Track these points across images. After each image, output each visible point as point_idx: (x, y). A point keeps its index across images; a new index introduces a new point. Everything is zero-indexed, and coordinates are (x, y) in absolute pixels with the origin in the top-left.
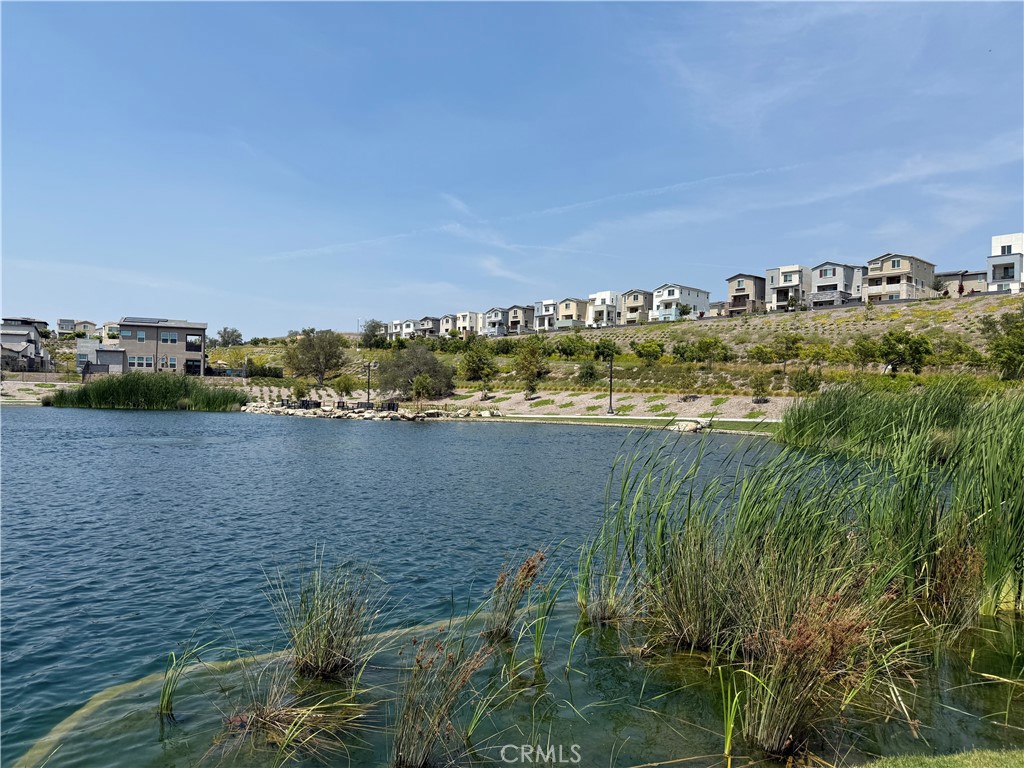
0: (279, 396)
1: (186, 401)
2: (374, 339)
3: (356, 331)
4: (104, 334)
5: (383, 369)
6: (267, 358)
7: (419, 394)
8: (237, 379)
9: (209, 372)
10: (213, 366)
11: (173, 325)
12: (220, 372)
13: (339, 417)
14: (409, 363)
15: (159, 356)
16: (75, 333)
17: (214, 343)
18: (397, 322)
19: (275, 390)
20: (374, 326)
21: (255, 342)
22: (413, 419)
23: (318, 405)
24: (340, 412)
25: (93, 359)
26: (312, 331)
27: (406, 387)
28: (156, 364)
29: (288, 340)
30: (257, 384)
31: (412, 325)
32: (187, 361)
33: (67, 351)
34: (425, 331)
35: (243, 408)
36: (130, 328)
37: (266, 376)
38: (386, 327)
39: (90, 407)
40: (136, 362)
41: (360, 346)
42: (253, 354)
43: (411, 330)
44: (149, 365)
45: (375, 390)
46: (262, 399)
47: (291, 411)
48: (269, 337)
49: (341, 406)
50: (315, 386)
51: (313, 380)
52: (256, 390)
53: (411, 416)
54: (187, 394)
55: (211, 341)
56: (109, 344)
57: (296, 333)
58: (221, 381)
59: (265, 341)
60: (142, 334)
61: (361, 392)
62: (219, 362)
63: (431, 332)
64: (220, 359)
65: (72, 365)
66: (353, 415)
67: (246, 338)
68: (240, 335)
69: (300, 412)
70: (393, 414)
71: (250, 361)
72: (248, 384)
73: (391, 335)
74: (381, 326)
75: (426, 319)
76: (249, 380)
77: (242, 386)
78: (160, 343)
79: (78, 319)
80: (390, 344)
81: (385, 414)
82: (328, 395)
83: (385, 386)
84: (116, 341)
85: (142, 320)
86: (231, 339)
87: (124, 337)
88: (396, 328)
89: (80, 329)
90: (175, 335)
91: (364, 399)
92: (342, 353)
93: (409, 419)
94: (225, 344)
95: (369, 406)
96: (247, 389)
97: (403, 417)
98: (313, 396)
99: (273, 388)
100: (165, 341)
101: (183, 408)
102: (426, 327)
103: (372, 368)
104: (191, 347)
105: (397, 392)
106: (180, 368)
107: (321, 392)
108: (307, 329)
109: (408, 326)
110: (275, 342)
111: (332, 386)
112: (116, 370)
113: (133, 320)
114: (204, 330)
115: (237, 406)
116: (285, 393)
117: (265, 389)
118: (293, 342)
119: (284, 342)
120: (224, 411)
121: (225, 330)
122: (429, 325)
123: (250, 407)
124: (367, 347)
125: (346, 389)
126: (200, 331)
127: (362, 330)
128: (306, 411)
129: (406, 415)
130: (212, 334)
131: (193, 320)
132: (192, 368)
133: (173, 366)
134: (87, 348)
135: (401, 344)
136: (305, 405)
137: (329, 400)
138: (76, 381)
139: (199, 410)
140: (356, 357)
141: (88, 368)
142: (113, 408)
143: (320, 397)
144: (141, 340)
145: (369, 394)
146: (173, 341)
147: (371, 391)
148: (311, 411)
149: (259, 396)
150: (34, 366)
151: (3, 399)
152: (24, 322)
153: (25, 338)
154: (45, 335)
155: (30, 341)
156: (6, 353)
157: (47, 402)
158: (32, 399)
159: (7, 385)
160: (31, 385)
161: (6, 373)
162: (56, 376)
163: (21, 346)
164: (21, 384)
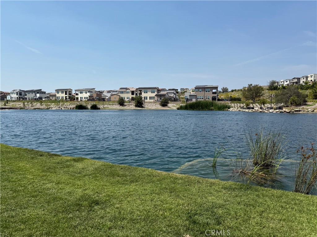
0: (240, 106)
1: (212, 108)
2: (273, 87)
3: (266, 85)
4: (191, 92)
5: (277, 96)
6: (236, 95)
7: (291, 103)
8: (227, 102)
9: (219, 100)
10: (220, 98)
11: (209, 87)
12: (222, 100)
13: (261, 112)
14: (287, 93)
15: (205, 96)
16: (184, 91)
17: (220, 92)
18: (283, 80)
19: (239, 104)
20: (273, 83)
21: (232, 91)
23: (253, 108)
24: (261, 110)
25: (188, 97)
26: (251, 85)
27: (286, 102)
28: (204, 98)
29: (243, 90)
30: (233, 103)
31: (288, 81)
32: (213, 97)
33: (182, 96)
34: (294, 83)
35: (229, 110)
36: (197, 88)
37: (236, 100)
38: (278, 83)
39: (188, 110)
40: (199, 98)
41: (268, 90)
42: (232, 94)
44: (202, 99)
45: (273, 104)
46: (235, 107)
47: (244, 110)
48: (237, 89)
49: (261, 108)
50: (252, 103)
51: (251, 101)
52: (233, 105)
53: (288, 111)
54: (212, 106)
55: (219, 91)
56: (192, 93)
57: (245, 87)
58: (222, 102)
59: (235, 90)
60: (200, 90)
61: (268, 104)
62: (222, 97)
63: (296, 83)
64: (223, 96)
65: (184, 100)
66: (266, 111)
67: (230, 90)
68: (228, 89)
69: (247, 110)
70: (281, 110)
71: (231, 96)
72: (230, 103)
73: (280, 85)
74: (276, 82)
75: (294, 78)
76: (231, 102)
77: (229, 103)
78: (205, 92)
79: (185, 88)
80: (279, 88)
81: (278, 110)
83: (278, 102)
84: (194, 93)
85: (201, 86)
86: (225, 90)
87: (196, 91)
88: (282, 83)
89: (185, 90)
90: (209, 90)
91: (269, 106)
92: (261, 92)
94: (223, 92)
95: (271, 108)
96: (230, 104)
98: (251, 106)
100: (207, 91)
101: (212, 110)
102: (294, 81)
103: (272, 97)
104: (214, 93)
105: (282, 104)
106: (211, 99)
108: (249, 84)
109: (287, 82)
110: (238, 90)
111: (258, 103)
112: (194, 100)
113: (198, 86)
114: (217, 87)
115: (227, 109)
116: (242, 105)
117: (236, 104)
118: (245, 90)
119: (241, 90)
120: (223, 110)
121: (223, 88)
122: (296, 80)
123: (231, 109)
124: (270, 90)
125: (264, 103)
127: (268, 84)
128: (249, 110)
129: (286, 111)
130: (220, 89)
131: (214, 85)
132: (214, 99)
133: (209, 98)
134: (187, 95)
135: (284, 88)
136: (249, 108)
137: (257, 107)
138: (185, 103)
139: (216, 110)
140: (267, 94)
141: (187, 100)
142: (194, 110)
143: (254, 106)
144: (200, 92)
145: (271, 105)
148: (251, 110)
150: (175, 100)
151: (169, 108)
152: (173, 89)
153: (173, 93)
154: (177, 93)
155: (174, 94)
156: (169, 97)
157: (178, 109)
158: (175, 108)
159: (169, 105)
160: (175, 105)
161: (169, 102)
162: (180, 102)
163: (172, 95)
164: (172, 105)
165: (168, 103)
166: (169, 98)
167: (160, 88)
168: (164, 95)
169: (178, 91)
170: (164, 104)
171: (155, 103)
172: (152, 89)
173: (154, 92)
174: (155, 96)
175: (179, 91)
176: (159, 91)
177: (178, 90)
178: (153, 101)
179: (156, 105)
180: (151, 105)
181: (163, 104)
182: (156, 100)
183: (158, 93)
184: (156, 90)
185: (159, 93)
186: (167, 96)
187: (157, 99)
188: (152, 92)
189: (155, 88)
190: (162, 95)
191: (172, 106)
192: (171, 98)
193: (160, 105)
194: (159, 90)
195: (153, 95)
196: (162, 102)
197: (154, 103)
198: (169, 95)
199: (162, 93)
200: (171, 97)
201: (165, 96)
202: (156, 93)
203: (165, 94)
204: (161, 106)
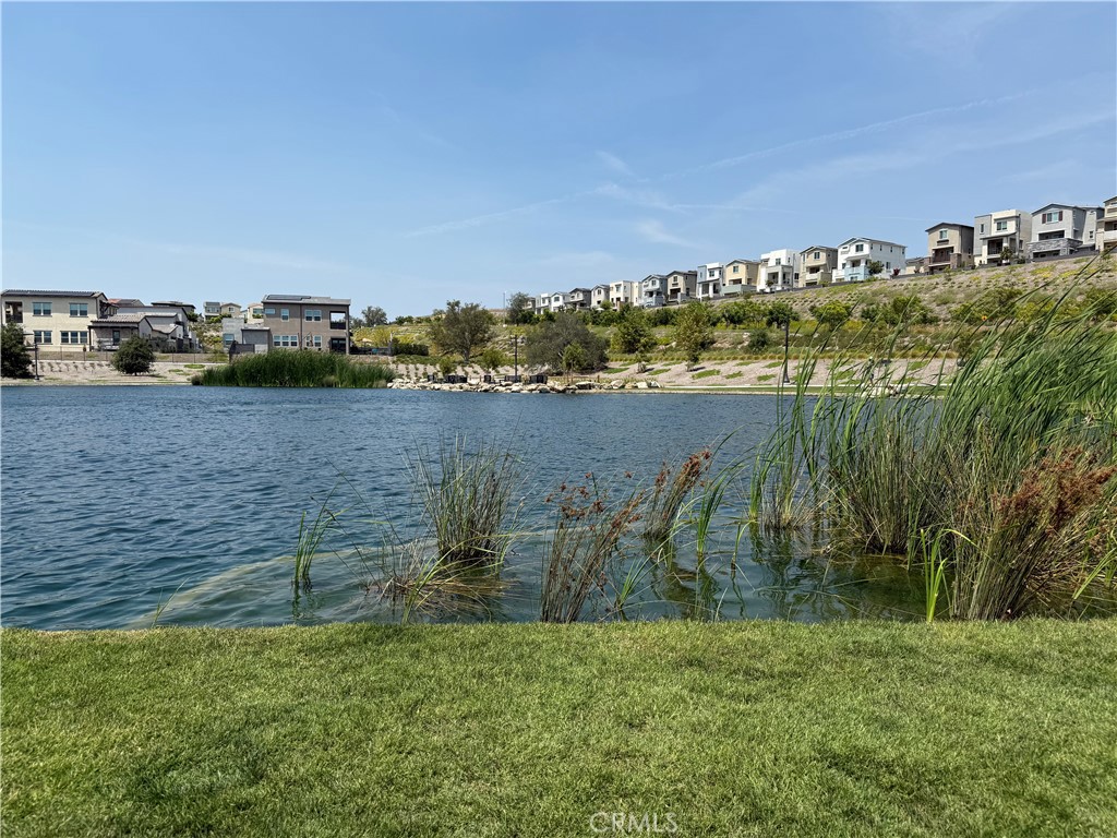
0: (425, 374)
1: (333, 378)
2: (521, 314)
3: (501, 307)
4: (249, 316)
5: (530, 341)
6: (412, 336)
7: (569, 365)
8: (383, 358)
9: (355, 350)
10: (359, 345)
11: (316, 301)
12: (366, 351)
13: (486, 391)
14: (558, 334)
15: (304, 334)
16: (219, 313)
17: (358, 323)
18: (546, 295)
19: (421, 367)
20: (521, 300)
21: (400, 321)
22: (564, 391)
23: (464, 380)
24: (486, 386)
25: (239, 338)
26: (457, 304)
27: (555, 361)
28: (301, 343)
29: (433, 319)
30: (402, 362)
31: (561, 298)
32: (333, 339)
33: (214, 334)
34: (575, 304)
35: (389, 385)
36: (273, 306)
37: (411, 353)
38: (534, 302)
39: (238, 385)
40: (281, 341)
41: (507, 322)
42: (398, 333)
43: (560, 303)
44: (294, 344)
45: (522, 366)
46: (408, 377)
47: (437, 386)
48: (414, 316)
49: (488, 379)
50: (460, 363)
51: (458, 357)
52: (402, 368)
53: (561, 388)
54: (332, 371)
55: (355, 321)
56: (253, 323)
57: (441, 312)
58: (368, 359)
59: (410, 319)
60: (285, 312)
61: (508, 368)
62: (365, 340)
63: (582, 305)
64: (367, 338)
65: (218, 347)
66: (501, 389)
67: (391, 318)
68: (384, 315)
69: (446, 387)
70: (542, 386)
71: (395, 340)
72: (394, 362)
73: (539, 310)
74: (527, 300)
75: (576, 291)
76: (395, 358)
77: (388, 363)
78: (305, 320)
79: (223, 301)
80: (538, 319)
81: (533, 386)
82: (475, 372)
83: (534, 359)
84: (261, 320)
85: (285, 297)
86: (375, 318)
87: (268, 316)
88: (544, 302)
89: (225, 311)
90: (319, 312)
91: (512, 373)
92: (488, 328)
93: (559, 392)
94: (370, 323)
95: (517, 379)
96: (392, 366)
97: (553, 389)
98: (460, 372)
99: (418, 365)
100: (309, 318)
101: (330, 385)
102: (576, 299)
103: (519, 344)
104: (335, 325)
105: (546, 367)
106: (325, 347)
107: (467, 369)
108: (452, 301)
109: (557, 299)
110: (420, 321)
111: (478, 363)
112: (261, 349)
113: (276, 297)
114: (348, 306)
115: (383, 382)
116: (431, 370)
117: (411, 366)
118: (438, 319)
119: (428, 320)
120: (371, 387)
121: (369, 308)
122: (580, 297)
123: (396, 383)
124: (513, 322)
125: (494, 363)
126: (343, 308)
127: (508, 305)
128: (452, 385)
129: (556, 387)
130: (356, 313)
131: (337, 297)
132: (337, 345)
133: (318, 344)
134: (232, 328)
135: (550, 317)
136: (452, 380)
137: (475, 376)
138: (224, 361)
139: (346, 387)
140: (503, 334)
141: (234, 347)
142: (261, 386)
143: (467, 373)
144: (285, 318)
145: (516, 370)
146: (317, 319)
147: (519, 367)
148: (458, 385)
149: (405, 373)
150: (183, 347)
151: (155, 380)
152: (173, 305)
153: (173, 320)
154: (193, 318)
155: (178, 323)
156: (156, 335)
157: (196, 382)
158: (183, 379)
159: (158, 367)
160: (181, 366)
161: (156, 354)
162: (204, 356)
163: (170, 328)
164: (171, 366)
165: (153, 359)
166: (154, 339)
167: (112, 296)
168: (131, 328)
169: (196, 312)
170: (134, 362)
171: (90, 357)
172: (76, 301)
173: (84, 313)
174: (90, 327)
175: (200, 310)
176: (105, 307)
177: (193, 307)
178: (78, 348)
179: (97, 368)
180: (72, 367)
181: (127, 360)
182: (95, 345)
183: (104, 316)
184: (92, 305)
185: (110, 319)
186: (144, 330)
187: (99, 342)
188: (73, 313)
189: (90, 296)
190: (123, 328)
191: (169, 371)
192: (164, 341)
193: (113, 367)
194: (108, 305)
195: (81, 324)
196: (122, 355)
197: (85, 356)
198: (156, 327)
199: (121, 317)
200: (161, 336)
201: (135, 332)
202: (93, 317)
203: (138, 323)
204: (117, 372)
